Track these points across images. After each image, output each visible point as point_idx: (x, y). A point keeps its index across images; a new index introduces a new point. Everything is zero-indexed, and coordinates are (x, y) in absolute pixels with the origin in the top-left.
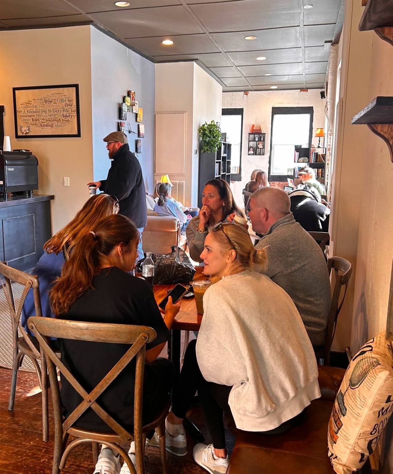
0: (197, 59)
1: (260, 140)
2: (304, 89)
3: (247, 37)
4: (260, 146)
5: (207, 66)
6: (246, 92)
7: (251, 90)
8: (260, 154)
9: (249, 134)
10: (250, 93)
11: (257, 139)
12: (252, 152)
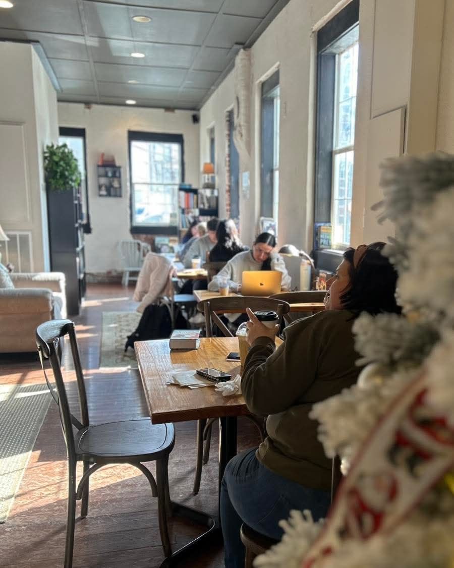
0: (37, 42)
1: (114, 176)
2: (169, 109)
3: (137, 17)
4: (116, 184)
5: (49, 56)
6: (88, 104)
7: (97, 103)
8: (116, 196)
9: (99, 166)
10: (94, 107)
11: (110, 174)
12: (104, 192)
